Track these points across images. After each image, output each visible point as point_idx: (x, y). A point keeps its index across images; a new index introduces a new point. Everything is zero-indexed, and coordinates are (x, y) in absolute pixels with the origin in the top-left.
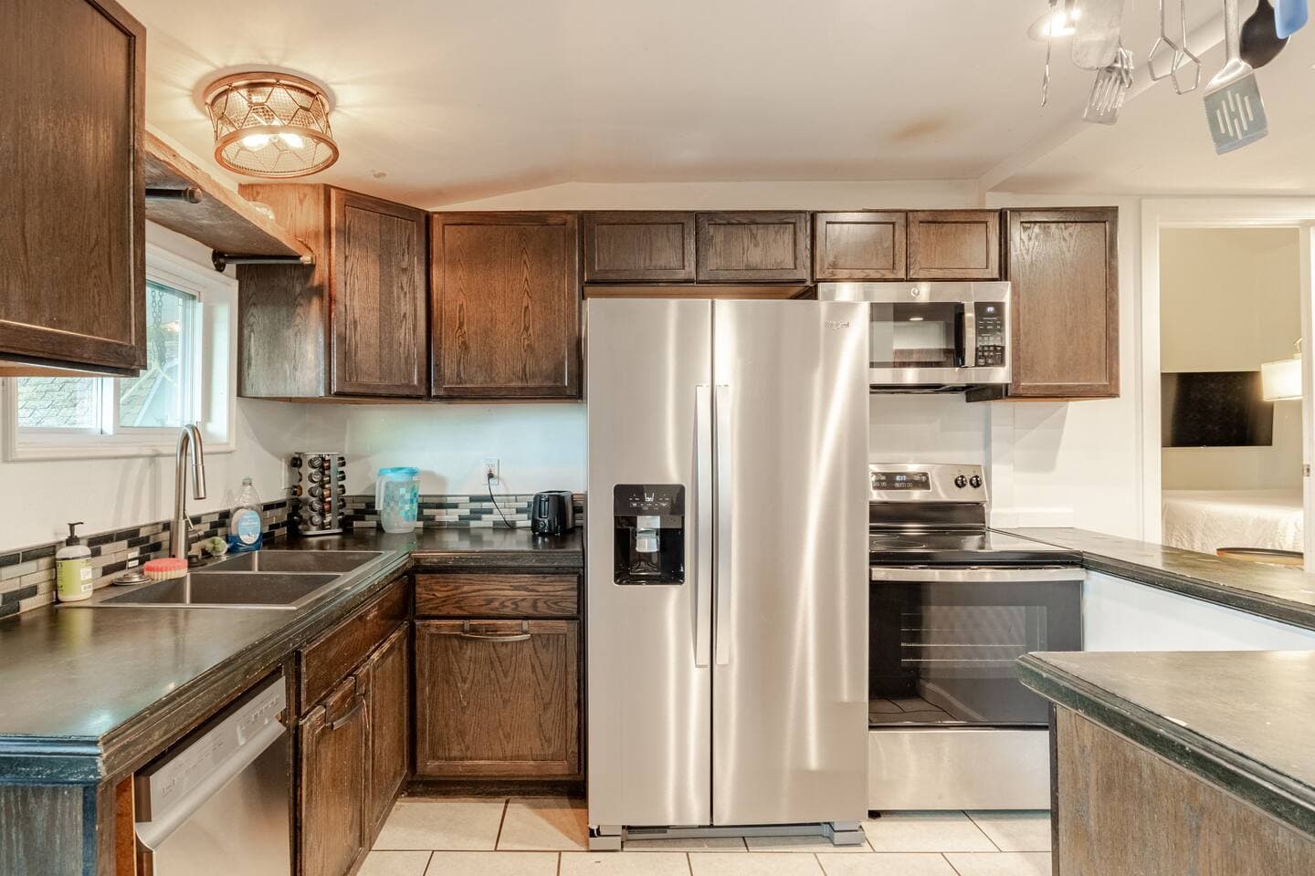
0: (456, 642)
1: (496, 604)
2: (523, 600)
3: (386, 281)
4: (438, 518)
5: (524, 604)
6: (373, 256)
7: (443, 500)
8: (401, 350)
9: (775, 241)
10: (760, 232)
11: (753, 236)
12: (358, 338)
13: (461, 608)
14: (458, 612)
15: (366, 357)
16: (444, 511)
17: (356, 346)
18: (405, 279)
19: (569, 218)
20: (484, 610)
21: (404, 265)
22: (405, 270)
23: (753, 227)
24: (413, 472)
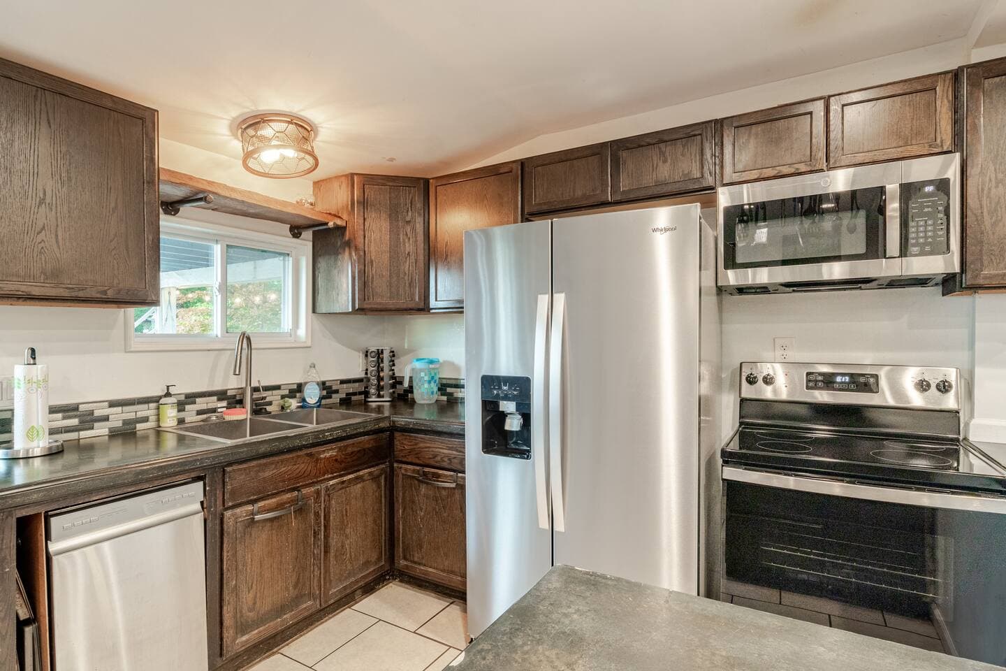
0: (416, 482)
1: (438, 458)
2: (455, 458)
3: (394, 231)
4: (455, 395)
5: (456, 461)
6: (384, 216)
7: (458, 382)
8: (406, 278)
9: (683, 155)
10: (668, 149)
11: (662, 153)
12: (374, 272)
13: (418, 458)
14: (418, 461)
15: (380, 286)
16: (459, 389)
17: (373, 278)
18: (408, 229)
19: (514, 166)
20: (432, 462)
21: (408, 219)
22: (408, 222)
23: (662, 145)
24: (431, 362)
